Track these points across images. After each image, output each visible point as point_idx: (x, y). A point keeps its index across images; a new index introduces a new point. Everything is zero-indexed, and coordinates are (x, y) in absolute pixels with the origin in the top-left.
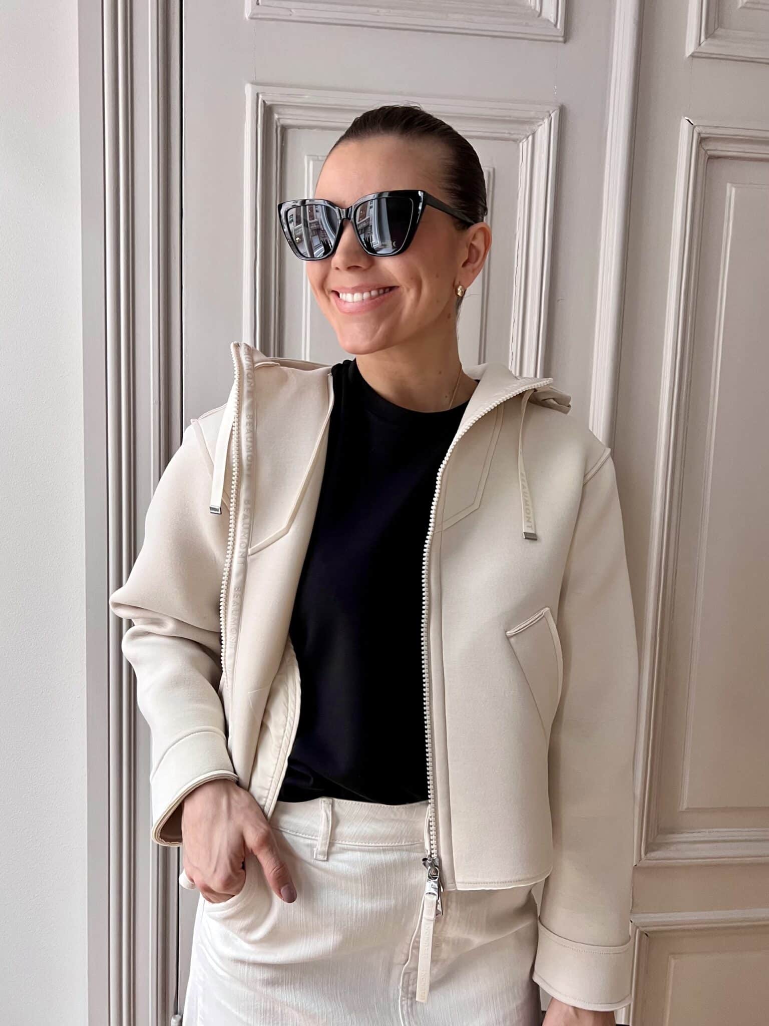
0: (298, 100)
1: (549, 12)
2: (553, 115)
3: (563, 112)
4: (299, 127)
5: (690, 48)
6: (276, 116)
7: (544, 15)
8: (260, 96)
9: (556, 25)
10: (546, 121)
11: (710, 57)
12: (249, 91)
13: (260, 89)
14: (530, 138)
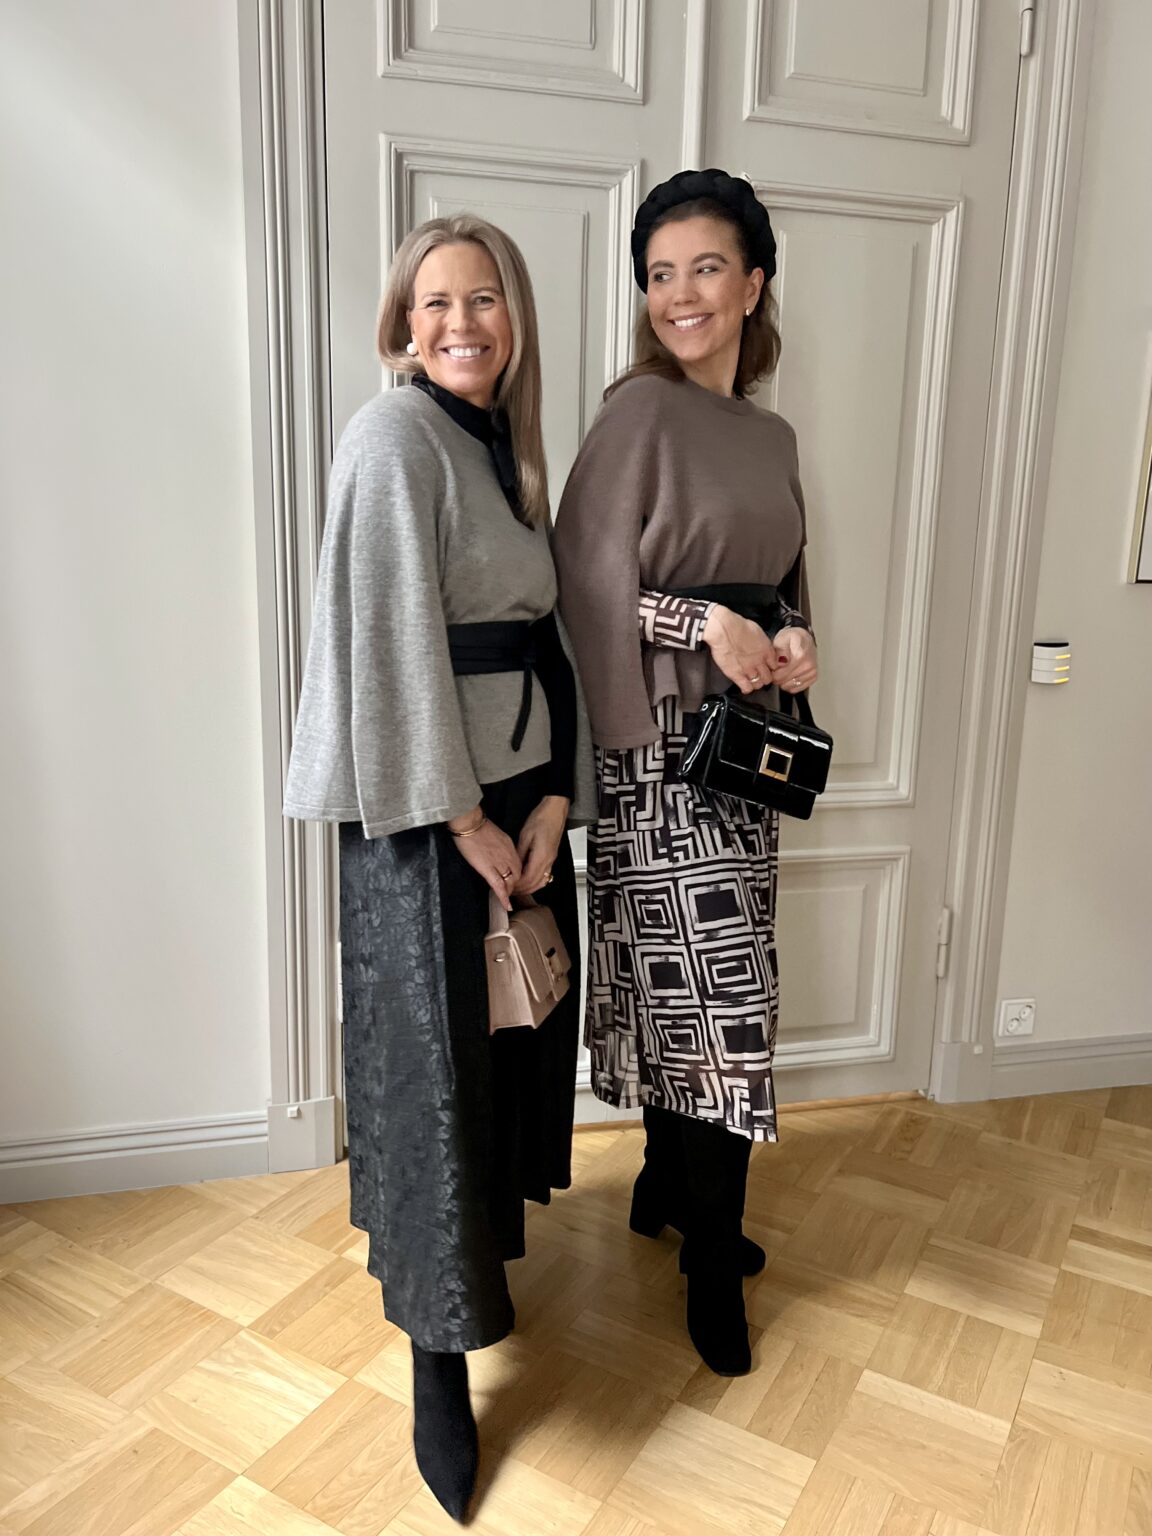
0: (425, 149)
1: (630, 78)
2: (635, 168)
3: (644, 166)
4: (425, 172)
5: (746, 113)
6: (405, 162)
7: (626, 80)
8: (393, 145)
9: (636, 91)
10: (630, 173)
11: (762, 121)
12: (382, 139)
13: (393, 139)
14: (617, 187)
